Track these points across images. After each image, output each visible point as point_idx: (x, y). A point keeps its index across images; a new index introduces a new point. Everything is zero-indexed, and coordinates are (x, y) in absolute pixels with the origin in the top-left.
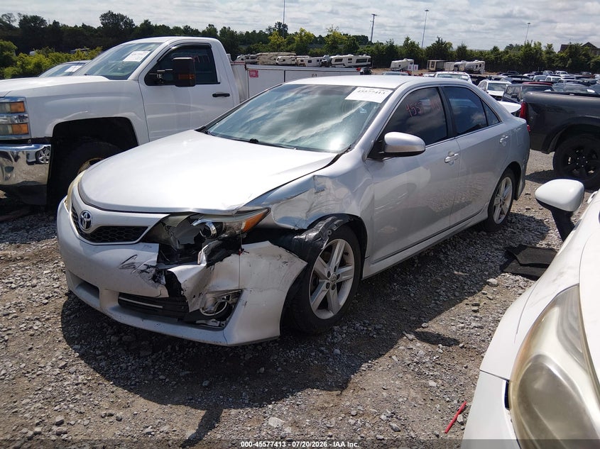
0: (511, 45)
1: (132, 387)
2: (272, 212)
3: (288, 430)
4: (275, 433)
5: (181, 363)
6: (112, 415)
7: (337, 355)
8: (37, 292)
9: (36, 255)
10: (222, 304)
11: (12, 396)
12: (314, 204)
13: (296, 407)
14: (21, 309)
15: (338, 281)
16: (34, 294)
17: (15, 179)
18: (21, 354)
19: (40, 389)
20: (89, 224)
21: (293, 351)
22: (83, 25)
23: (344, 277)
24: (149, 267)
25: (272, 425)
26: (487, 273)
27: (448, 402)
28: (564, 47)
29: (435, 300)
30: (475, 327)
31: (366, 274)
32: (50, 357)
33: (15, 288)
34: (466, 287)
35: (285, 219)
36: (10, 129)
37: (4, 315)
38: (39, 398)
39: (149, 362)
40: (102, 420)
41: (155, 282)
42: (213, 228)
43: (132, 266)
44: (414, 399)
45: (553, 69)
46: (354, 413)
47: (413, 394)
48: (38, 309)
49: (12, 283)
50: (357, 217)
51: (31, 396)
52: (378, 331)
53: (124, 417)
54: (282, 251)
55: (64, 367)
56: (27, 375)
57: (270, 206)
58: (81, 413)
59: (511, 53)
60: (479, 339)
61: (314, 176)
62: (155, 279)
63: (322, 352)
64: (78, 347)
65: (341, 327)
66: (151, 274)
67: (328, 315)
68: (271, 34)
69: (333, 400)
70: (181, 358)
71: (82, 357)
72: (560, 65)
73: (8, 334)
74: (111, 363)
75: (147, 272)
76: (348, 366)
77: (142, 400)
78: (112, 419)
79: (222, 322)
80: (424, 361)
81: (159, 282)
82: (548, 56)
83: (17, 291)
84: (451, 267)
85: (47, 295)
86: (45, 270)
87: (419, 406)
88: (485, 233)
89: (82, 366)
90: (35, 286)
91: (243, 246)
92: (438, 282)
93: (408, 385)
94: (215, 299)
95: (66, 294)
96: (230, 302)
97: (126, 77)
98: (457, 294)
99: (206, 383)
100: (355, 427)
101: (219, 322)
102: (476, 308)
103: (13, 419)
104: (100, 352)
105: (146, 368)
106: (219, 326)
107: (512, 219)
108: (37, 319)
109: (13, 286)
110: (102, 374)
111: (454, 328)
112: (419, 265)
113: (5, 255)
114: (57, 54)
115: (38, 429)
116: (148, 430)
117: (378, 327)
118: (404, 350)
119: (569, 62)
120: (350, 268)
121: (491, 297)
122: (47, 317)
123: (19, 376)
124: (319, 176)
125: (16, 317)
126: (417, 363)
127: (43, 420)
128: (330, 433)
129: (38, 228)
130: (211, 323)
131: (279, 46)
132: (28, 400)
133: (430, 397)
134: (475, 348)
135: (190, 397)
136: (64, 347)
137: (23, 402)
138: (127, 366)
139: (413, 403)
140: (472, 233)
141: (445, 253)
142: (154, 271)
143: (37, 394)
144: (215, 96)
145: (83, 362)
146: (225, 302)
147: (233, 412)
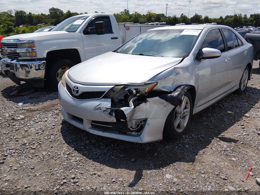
0: (228, 16)
1: (101, 162)
2: (159, 84)
3: (175, 180)
4: (170, 181)
5: (119, 152)
6: (96, 174)
7: (187, 148)
8: (48, 123)
9: (43, 108)
10: (139, 125)
11: (49, 167)
12: (175, 80)
13: (176, 170)
14: (43, 131)
15: (184, 115)
16: (47, 124)
17: (30, 76)
18: (48, 149)
19: (61, 164)
20: (77, 92)
21: (167, 146)
22: (42, 14)
23: (186, 114)
24: (107, 109)
25: (168, 177)
26: (243, 112)
27: (243, 167)
28: (251, 16)
29: (224, 124)
30: (245, 135)
31: (194, 112)
32: (62, 150)
33: (38, 122)
34: (236, 118)
35: (164, 87)
36: (28, 54)
37: (36, 133)
38: (61, 167)
39: (105, 151)
40: (92, 176)
41: (111, 115)
42: (134, 91)
43: (100, 109)
44: (228, 166)
45: (247, 26)
46: (203, 172)
47: (226, 164)
48: (50, 130)
49: (36, 120)
50: (193, 86)
51: (58, 167)
52: (203, 138)
53: (101, 175)
54: (164, 101)
55: (69, 154)
56: (53, 158)
57: (158, 81)
58: (82, 173)
59: (228, 19)
60: (248, 140)
61: (175, 68)
62: (110, 114)
63: (180, 146)
64: (73, 145)
65: (185, 136)
66: (109, 112)
67: (180, 131)
68: (122, 15)
69: (191, 167)
70: (119, 150)
71: (75, 150)
72: (250, 23)
73: (40, 141)
74: (89, 152)
75: (106, 111)
76: (194, 153)
77: (107, 167)
78: (96, 176)
79: (138, 133)
80: (227, 150)
81: (112, 115)
82: (245, 20)
83: (39, 123)
84: (226, 110)
85: (53, 125)
86: (49, 114)
87: (231, 169)
88: (237, 95)
89: (76, 153)
90: (47, 121)
91: (147, 99)
92: (223, 116)
93: (223, 160)
94: (136, 122)
95: (61, 124)
96: (142, 124)
97: (75, 31)
98: (233, 121)
99: (133, 160)
100: (205, 178)
101: (137, 133)
102: (243, 127)
103: (52, 177)
104: (83, 148)
105: (105, 154)
106: (137, 135)
107: (247, 89)
108: (52, 134)
109: (37, 121)
110: (86, 157)
111: (236, 136)
112: (212, 109)
113: (30, 109)
114: (32, 26)
115: (65, 181)
116: (114, 180)
117: (202, 136)
118: (217, 145)
119: (254, 22)
120: (188, 110)
121: (248, 122)
122: (56, 133)
123: (50, 158)
124: (177, 68)
125: (42, 134)
126: (225, 151)
127: (66, 177)
128: (195, 181)
129: (41, 97)
130: (133, 133)
131: (126, 19)
132: (57, 169)
133: (235, 165)
134: (248, 144)
135: (128, 166)
136: (67, 146)
137: (55, 170)
138: (97, 153)
139: (228, 168)
140: (231, 95)
141: (222, 104)
142: (109, 110)
143: (60, 166)
144: (112, 38)
145: (76, 152)
146: (140, 124)
147: (149, 172)
